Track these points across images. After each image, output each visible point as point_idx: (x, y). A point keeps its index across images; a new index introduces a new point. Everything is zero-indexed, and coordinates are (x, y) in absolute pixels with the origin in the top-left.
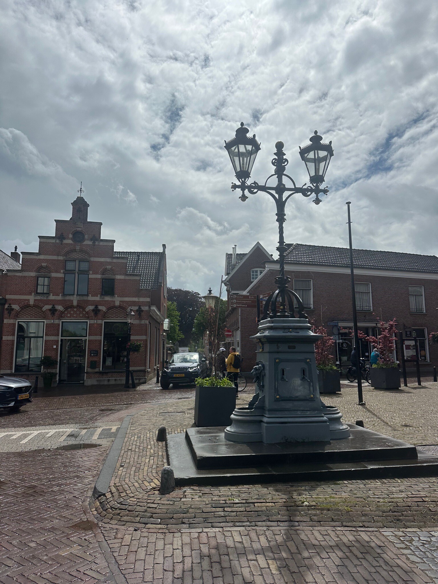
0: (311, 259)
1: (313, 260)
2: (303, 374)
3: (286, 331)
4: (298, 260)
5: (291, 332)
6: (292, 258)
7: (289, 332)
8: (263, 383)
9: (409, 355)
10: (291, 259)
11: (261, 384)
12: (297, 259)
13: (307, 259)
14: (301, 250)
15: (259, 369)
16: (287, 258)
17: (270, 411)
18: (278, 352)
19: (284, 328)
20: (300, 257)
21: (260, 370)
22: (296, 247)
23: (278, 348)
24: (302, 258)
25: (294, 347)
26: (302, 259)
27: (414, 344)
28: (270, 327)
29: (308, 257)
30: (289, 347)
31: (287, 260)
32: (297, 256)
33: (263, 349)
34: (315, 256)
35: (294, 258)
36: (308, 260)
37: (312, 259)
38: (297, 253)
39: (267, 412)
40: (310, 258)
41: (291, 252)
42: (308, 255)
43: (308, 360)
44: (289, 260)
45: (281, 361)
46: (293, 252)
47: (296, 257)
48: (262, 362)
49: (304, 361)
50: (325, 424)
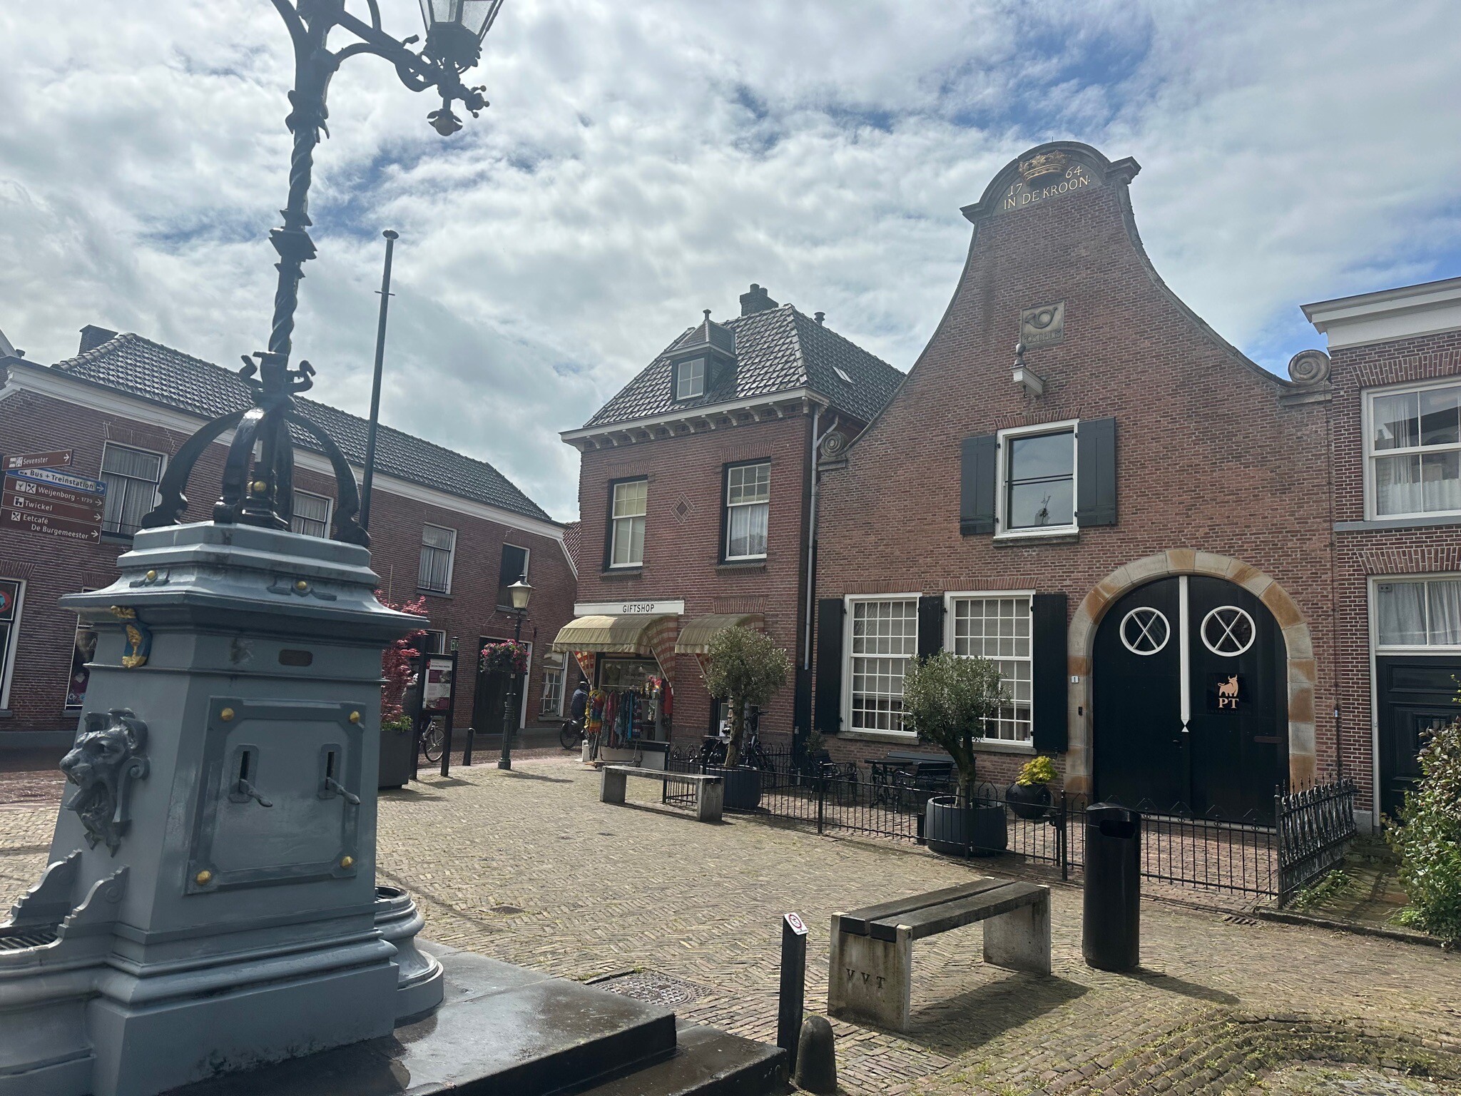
0: (174, 393)
1: (182, 396)
2: (325, 773)
3: (284, 585)
4: (130, 384)
5: (301, 593)
6: (111, 373)
7: (292, 590)
8: (125, 812)
9: (433, 697)
10: (109, 374)
11: (117, 819)
12: (127, 380)
13: (162, 389)
14: (144, 357)
15: (112, 749)
16: (93, 368)
17: (154, 943)
18: (234, 676)
19: (274, 573)
20: (140, 378)
21: (117, 751)
22: (129, 342)
23: (235, 658)
24: (147, 383)
25: (307, 659)
26: (145, 385)
27: (450, 669)
28: (212, 559)
29: (165, 385)
30: (286, 658)
31: (94, 376)
32: (129, 372)
33: (147, 653)
34: (187, 385)
35: (119, 374)
36: (165, 394)
37: (178, 394)
38: (129, 361)
39: (139, 952)
40: (173, 388)
41: (109, 352)
42: (168, 378)
43: (356, 714)
44: (99, 377)
45: (244, 713)
46: (118, 356)
47: (127, 374)
48: (131, 715)
49: (340, 717)
50: (384, 967)
